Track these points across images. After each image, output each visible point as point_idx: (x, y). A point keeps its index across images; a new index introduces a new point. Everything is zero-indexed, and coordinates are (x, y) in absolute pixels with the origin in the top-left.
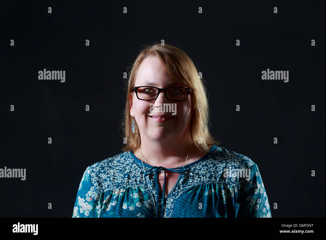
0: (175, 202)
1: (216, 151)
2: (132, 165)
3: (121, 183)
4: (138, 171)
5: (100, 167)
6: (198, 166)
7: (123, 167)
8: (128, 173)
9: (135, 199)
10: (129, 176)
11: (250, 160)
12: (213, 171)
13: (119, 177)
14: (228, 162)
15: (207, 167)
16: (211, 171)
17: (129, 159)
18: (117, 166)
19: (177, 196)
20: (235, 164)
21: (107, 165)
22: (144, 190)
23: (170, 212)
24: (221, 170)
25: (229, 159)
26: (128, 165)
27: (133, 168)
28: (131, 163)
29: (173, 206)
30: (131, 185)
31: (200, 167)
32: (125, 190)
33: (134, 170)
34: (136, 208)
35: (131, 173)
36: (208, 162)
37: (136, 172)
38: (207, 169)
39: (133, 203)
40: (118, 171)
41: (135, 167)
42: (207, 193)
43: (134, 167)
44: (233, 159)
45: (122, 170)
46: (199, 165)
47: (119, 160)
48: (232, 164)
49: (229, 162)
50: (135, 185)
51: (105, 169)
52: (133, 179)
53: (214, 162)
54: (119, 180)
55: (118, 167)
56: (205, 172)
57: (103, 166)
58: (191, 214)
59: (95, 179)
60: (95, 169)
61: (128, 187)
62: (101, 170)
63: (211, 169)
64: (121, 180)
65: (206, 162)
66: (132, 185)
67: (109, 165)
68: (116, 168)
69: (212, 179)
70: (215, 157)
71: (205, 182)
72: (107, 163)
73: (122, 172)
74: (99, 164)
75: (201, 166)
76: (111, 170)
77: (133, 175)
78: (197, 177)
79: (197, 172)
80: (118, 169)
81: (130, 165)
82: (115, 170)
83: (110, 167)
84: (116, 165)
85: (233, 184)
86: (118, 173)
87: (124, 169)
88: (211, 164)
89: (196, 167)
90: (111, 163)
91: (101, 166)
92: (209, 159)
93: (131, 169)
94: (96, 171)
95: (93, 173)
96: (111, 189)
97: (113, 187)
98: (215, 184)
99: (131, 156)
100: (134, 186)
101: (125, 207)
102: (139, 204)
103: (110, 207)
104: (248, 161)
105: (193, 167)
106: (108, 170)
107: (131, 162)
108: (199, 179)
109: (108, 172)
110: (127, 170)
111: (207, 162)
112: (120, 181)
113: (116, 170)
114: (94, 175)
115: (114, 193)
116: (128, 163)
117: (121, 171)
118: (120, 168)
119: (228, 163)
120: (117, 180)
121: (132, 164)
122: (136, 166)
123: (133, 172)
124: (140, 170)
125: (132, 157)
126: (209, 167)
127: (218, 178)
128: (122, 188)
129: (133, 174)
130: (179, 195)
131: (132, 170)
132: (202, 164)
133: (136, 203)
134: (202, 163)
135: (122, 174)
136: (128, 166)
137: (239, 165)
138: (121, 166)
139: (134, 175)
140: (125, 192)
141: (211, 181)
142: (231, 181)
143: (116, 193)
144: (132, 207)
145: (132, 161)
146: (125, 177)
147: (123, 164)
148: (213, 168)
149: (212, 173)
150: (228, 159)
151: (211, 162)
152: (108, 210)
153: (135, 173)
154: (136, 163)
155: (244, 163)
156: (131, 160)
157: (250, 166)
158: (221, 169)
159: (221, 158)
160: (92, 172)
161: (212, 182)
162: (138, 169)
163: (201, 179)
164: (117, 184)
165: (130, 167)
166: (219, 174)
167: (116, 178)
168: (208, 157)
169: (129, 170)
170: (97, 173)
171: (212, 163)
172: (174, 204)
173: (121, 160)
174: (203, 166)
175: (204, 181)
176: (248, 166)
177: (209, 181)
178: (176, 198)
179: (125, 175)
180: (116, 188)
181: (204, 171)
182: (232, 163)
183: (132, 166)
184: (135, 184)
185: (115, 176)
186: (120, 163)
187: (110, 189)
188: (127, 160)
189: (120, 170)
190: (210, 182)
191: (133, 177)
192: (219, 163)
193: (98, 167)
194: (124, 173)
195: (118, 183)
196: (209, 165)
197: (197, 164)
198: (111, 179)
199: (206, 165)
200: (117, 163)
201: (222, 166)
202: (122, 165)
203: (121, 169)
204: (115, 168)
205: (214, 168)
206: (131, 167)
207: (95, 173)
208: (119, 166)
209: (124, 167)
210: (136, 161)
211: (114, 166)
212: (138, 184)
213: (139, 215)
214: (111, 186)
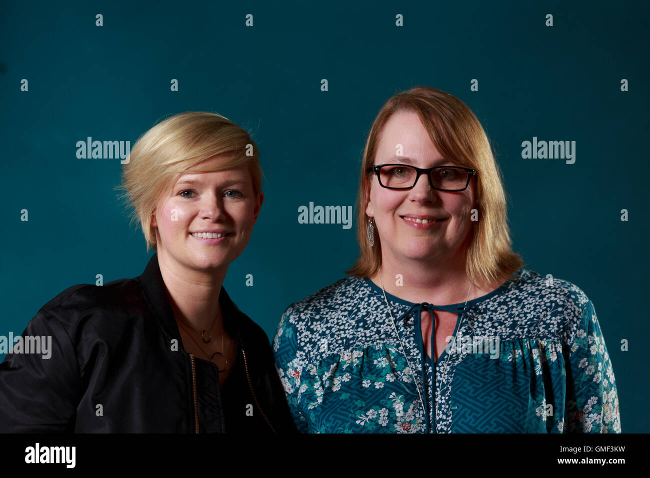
0: (454, 371)
2: (369, 299)
3: (353, 339)
4: (381, 312)
5: (313, 309)
6: (491, 303)
7: (353, 305)
8: (363, 316)
9: (383, 368)
10: (365, 322)
11: (582, 293)
12: (517, 313)
13: (349, 326)
14: (544, 294)
15: (508, 306)
16: (514, 314)
17: (362, 289)
18: (343, 303)
19: (455, 359)
20: (556, 299)
21: (325, 304)
22: (396, 349)
23: (448, 389)
24: (531, 311)
25: (546, 288)
26: (362, 299)
27: (371, 305)
28: (367, 295)
29: (452, 379)
30: (370, 342)
31: (494, 305)
32: (362, 354)
33: (374, 309)
34: (387, 385)
35: (369, 317)
36: (509, 296)
37: (379, 314)
38: (507, 311)
39: (381, 377)
40: (346, 313)
41: (375, 303)
42: (510, 358)
43: (373, 303)
44: (554, 288)
45: (352, 311)
46: (494, 302)
47: (344, 290)
48: (552, 299)
49: (546, 295)
50: (378, 341)
51: (321, 313)
52: (372, 328)
53: (519, 295)
54: (349, 333)
55: (344, 305)
56: (504, 317)
57: (318, 307)
58: (485, 395)
59: (305, 337)
60: (303, 313)
61: (365, 347)
62: (314, 315)
63: (514, 309)
64: (351, 332)
65: (505, 297)
66: (373, 342)
67: (329, 304)
68: (341, 307)
69: (516, 330)
70: (521, 286)
71: (505, 336)
72: (323, 300)
73: (354, 316)
74: (311, 303)
75: (496, 304)
76: (332, 312)
77: (373, 320)
78: (490, 325)
79: (489, 315)
80: (345, 310)
81: (366, 299)
82: (339, 312)
83: (330, 308)
84: (340, 302)
85: (553, 338)
86: (345, 316)
87: (356, 310)
88: (513, 301)
89: (486, 306)
90: (332, 300)
91: (313, 307)
92: (510, 291)
93: (368, 308)
94: (306, 318)
95: (300, 323)
96: (335, 352)
97: (338, 349)
98: (520, 340)
99: (364, 283)
100: (377, 343)
101: (366, 384)
102: (392, 377)
103: (340, 385)
104: (579, 294)
105: (482, 305)
106: (327, 313)
107: (366, 293)
108: (494, 330)
109: (327, 318)
110: (362, 311)
111: (507, 297)
112: (350, 335)
113: (342, 311)
114: (303, 327)
115: (343, 359)
116: (361, 296)
117: (350, 312)
118: (349, 306)
119: (544, 296)
120: (345, 333)
121: (369, 297)
122: (376, 301)
123: (373, 314)
124: (385, 309)
125: (367, 285)
126: (510, 306)
127: (526, 326)
128: (356, 349)
129: (372, 318)
130: (460, 360)
131: (370, 310)
132: (497, 301)
133: (386, 375)
134: (497, 297)
135: (353, 319)
136: (363, 303)
137: (564, 301)
138: (349, 302)
139: (375, 319)
140: (363, 356)
141: (514, 334)
142: (549, 332)
143: (346, 358)
144: (380, 383)
145: (368, 292)
146: (358, 327)
147: (352, 298)
148: (517, 308)
149: (516, 319)
150: (544, 290)
151: (515, 296)
152: (335, 389)
153: (377, 316)
154: (375, 294)
155: (573, 297)
156: (365, 289)
157: (583, 303)
158: (532, 308)
159: (531, 286)
160: (298, 321)
161: (516, 335)
162: (382, 307)
163: (497, 331)
164: (345, 340)
165: (367, 305)
166: (528, 318)
167: (342, 327)
168: (509, 288)
169: (366, 310)
170: (307, 322)
171: (516, 299)
172: (453, 375)
174: (500, 304)
175: (503, 334)
176: (579, 304)
177: (511, 334)
178: (456, 364)
179: (358, 322)
180: (345, 349)
181: (501, 315)
182: (551, 297)
183: (370, 301)
184: (377, 339)
185: (340, 324)
186: (347, 297)
187: (332, 352)
188: (359, 291)
189: (348, 311)
190: (513, 337)
191: (373, 325)
192: (528, 297)
193: (308, 310)
194: (357, 317)
195: (346, 338)
196: (509, 303)
197: (488, 300)
198: (334, 330)
199: (505, 303)
200: (341, 298)
201: (532, 303)
202: (352, 301)
203: (350, 308)
204: (339, 308)
205: (519, 308)
206: (369, 305)
207: (304, 323)
208: (346, 303)
209: (355, 304)
210: (375, 292)
211: (337, 304)
212: (383, 339)
213: (394, 396)
214: (334, 346)
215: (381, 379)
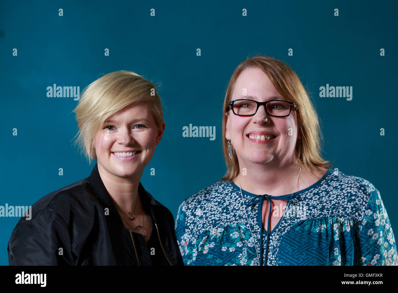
0: (281, 239)
1: (331, 176)
2: (231, 194)
3: (219, 220)
4: (238, 202)
5: (197, 201)
6: (309, 194)
7: (221, 198)
8: (227, 206)
9: (236, 239)
10: (228, 210)
12: (325, 200)
13: (217, 212)
14: (343, 187)
15: (319, 195)
16: (323, 201)
17: (228, 187)
19: (283, 231)
20: (351, 191)
21: (204, 198)
22: (245, 226)
23: (276, 250)
24: (334, 199)
25: (345, 184)
26: (227, 194)
27: (233, 198)
29: (279, 244)
30: (229, 222)
31: (311, 195)
32: (223, 230)
33: (234, 201)
34: (237, 249)
35: (230, 206)
36: (321, 189)
37: (237, 204)
38: (319, 199)
39: (234, 244)
40: (217, 204)
41: (235, 197)
42: (318, 230)
43: (234, 196)
44: (350, 184)
45: (221, 202)
47: (217, 189)
49: (345, 188)
50: (234, 222)
51: (201, 204)
52: (231, 213)
53: (328, 189)
54: (217, 217)
56: (316, 203)
57: (200, 200)
58: (299, 254)
59: (190, 220)
60: (190, 204)
61: (226, 225)
62: (197, 205)
63: (324, 198)
64: (218, 215)
65: (319, 190)
67: (207, 198)
68: (214, 200)
69: (324, 212)
70: (330, 182)
71: (316, 215)
72: (204, 195)
73: (221, 205)
74: (196, 198)
76: (208, 203)
77: (232, 208)
78: (307, 208)
79: (307, 202)
80: (217, 201)
82: (213, 203)
83: (207, 200)
84: (213, 196)
85: (348, 217)
87: (223, 201)
88: (323, 193)
89: (306, 195)
90: (209, 196)
92: (322, 186)
93: (230, 200)
94: (192, 207)
95: (188, 211)
97: (209, 227)
98: (326, 218)
99: (230, 184)
101: (224, 249)
102: (240, 244)
103: (208, 250)
104: (368, 186)
105: (303, 195)
106: (205, 204)
108: (310, 212)
109: (205, 207)
110: (227, 202)
112: (218, 218)
114: (190, 213)
115: (211, 233)
116: (227, 192)
117: (219, 203)
119: (343, 189)
120: (214, 216)
121: (231, 192)
122: (236, 195)
123: (233, 204)
124: (241, 201)
126: (321, 196)
128: (220, 227)
131: (231, 202)
132: (313, 192)
133: (237, 243)
134: (313, 190)
135: (221, 207)
136: (228, 196)
137: (356, 192)
138: (219, 196)
139: (234, 207)
140: (224, 231)
141: (322, 214)
142: (346, 213)
143: (213, 233)
144: (232, 248)
145: (231, 190)
146: (223, 212)
147: (221, 194)
149: (324, 204)
150: (344, 185)
151: (325, 189)
152: (205, 252)
153: (235, 205)
154: (235, 191)
155: (363, 188)
156: (229, 188)
157: (370, 192)
158: (335, 197)
159: (336, 183)
161: (324, 215)
162: (239, 199)
163: (312, 212)
164: (214, 221)
166: (332, 204)
167: (213, 213)
168: (321, 184)
171: (325, 191)
172: (280, 241)
173: (219, 188)
174: (314, 194)
176: (367, 193)
178: (283, 234)
179: (223, 209)
180: (213, 227)
182: (348, 190)
183: (232, 196)
185: (212, 210)
186: (218, 193)
187: (206, 229)
188: (226, 189)
190: (321, 216)
191: (232, 211)
192: (333, 190)
193: (194, 202)
194: (223, 206)
195: (215, 219)
196: (321, 194)
197: (307, 192)
198: (208, 215)
200: (215, 193)
201: (336, 193)
203: (219, 200)
205: (327, 197)
206: (231, 198)
207: (191, 210)
208: (217, 197)
209: (223, 197)
210: (235, 189)
211: (212, 198)
212: (237, 220)
213: (241, 256)
214: (206, 225)
215: (233, 245)
